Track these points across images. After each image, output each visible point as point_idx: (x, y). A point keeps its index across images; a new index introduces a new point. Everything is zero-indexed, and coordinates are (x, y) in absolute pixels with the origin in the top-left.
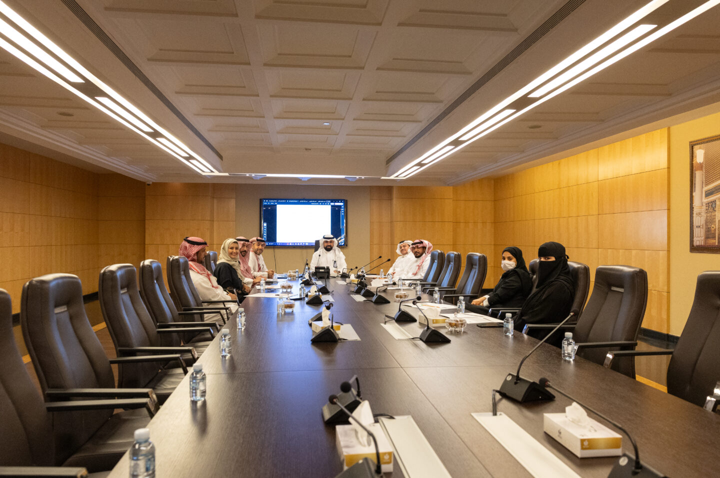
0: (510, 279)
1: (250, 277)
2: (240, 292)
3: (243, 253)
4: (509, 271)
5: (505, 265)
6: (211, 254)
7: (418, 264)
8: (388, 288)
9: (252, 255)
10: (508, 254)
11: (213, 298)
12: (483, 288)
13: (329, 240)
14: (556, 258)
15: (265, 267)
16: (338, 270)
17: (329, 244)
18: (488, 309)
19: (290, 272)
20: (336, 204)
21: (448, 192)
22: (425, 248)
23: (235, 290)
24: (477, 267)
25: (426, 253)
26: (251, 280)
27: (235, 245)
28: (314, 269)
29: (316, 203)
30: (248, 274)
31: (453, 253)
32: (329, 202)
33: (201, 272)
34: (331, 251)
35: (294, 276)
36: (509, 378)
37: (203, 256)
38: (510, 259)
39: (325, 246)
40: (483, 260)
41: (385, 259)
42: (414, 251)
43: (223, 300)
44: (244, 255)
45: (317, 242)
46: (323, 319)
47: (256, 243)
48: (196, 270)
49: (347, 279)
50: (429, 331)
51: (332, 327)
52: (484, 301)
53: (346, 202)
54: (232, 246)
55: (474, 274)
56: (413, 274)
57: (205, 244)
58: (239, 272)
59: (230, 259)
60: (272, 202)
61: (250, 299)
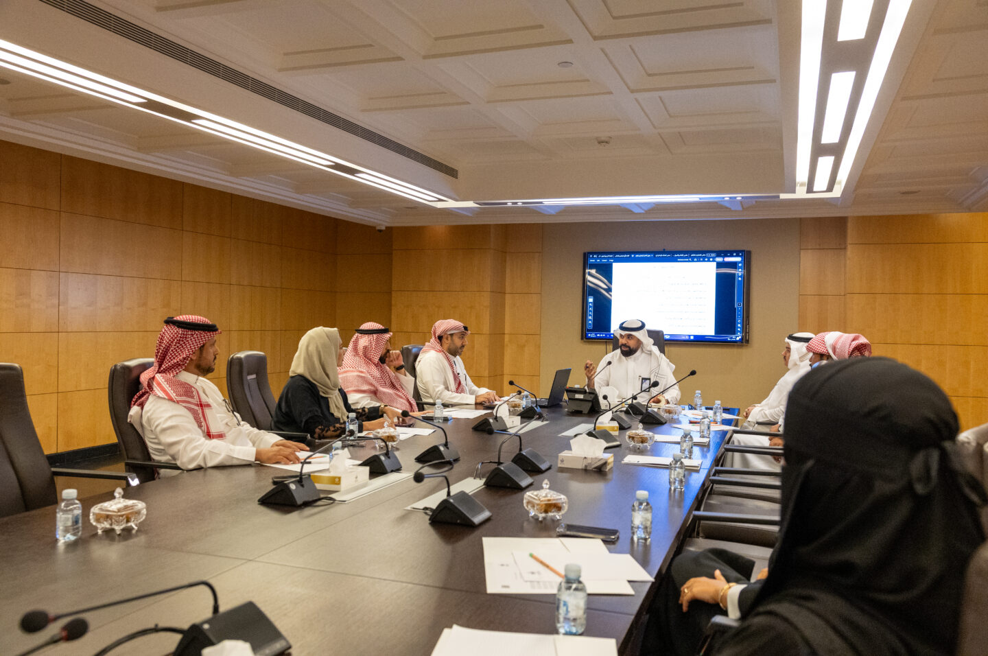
17: (625, 341)
20: (728, 259)
29: (686, 258)
32: (713, 255)
53: (747, 256)
60: (605, 258)
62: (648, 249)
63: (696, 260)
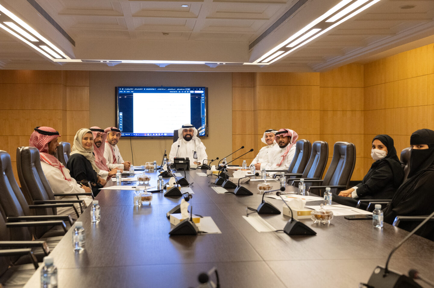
0: (380, 169)
1: (105, 170)
2: (95, 185)
3: (97, 144)
4: (379, 161)
5: (375, 155)
6: (64, 145)
7: (283, 154)
8: (251, 180)
9: (106, 145)
10: (378, 143)
11: (66, 191)
12: (351, 180)
13: (188, 129)
14: (429, 146)
15: (121, 158)
16: (198, 162)
17: (189, 133)
18: (356, 201)
19: (147, 164)
20: (196, 92)
21: (316, 78)
22: (291, 137)
23: (89, 183)
24: (345, 157)
25: (291, 142)
26: (106, 172)
27: (90, 135)
28: (173, 160)
29: (174, 91)
30: (103, 165)
31: (319, 143)
32: (189, 89)
33: (53, 164)
34: (191, 141)
35: (152, 168)
36: (377, 271)
37: (55, 147)
38: (380, 147)
39: (185, 136)
40: (352, 150)
41: (247, 149)
42: (278, 141)
43: (76, 192)
44: (98, 145)
45: (176, 132)
46: (182, 211)
47: (110, 133)
48: (49, 162)
49: (208, 171)
50: (294, 224)
51: (191, 220)
52: (353, 192)
53: (206, 90)
54: (86, 136)
55: (342, 164)
56: (277, 165)
57: (57, 134)
58: (94, 163)
59: (83, 150)
60: (128, 90)
61: (105, 191)
62: (154, 86)
63: (179, 92)
